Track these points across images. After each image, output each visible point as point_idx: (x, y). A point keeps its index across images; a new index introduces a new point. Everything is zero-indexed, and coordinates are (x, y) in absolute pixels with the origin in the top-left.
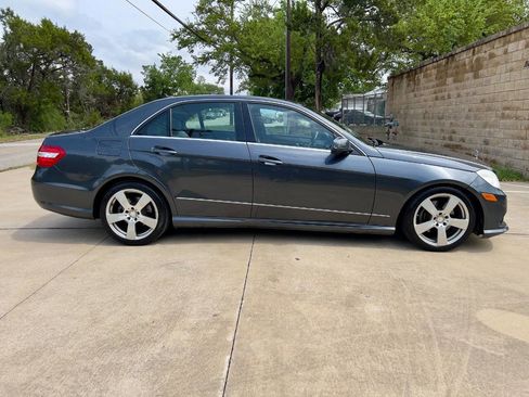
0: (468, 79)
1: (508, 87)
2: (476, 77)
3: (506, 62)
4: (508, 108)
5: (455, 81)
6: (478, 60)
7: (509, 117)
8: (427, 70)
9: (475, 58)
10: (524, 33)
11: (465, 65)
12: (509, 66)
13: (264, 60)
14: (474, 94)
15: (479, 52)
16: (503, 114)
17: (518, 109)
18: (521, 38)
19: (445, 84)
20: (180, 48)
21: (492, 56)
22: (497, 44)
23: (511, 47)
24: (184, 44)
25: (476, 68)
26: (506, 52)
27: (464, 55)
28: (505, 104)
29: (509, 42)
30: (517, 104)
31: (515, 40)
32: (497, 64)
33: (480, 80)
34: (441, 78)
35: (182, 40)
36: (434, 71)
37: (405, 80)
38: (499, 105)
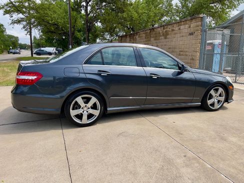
0: (162, 39)
1: (181, 43)
2: (165, 38)
3: (180, 33)
4: (182, 51)
5: (155, 40)
6: (166, 31)
7: (182, 55)
8: (140, 34)
9: (164, 30)
10: (188, 22)
11: (160, 33)
12: (181, 35)
13: (55, 24)
14: (165, 45)
15: (166, 28)
16: (180, 54)
17: (186, 52)
18: (187, 24)
19: (150, 41)
20: (4, 14)
21: (173, 30)
22: (175, 25)
23: (182, 27)
24: (6, 12)
25: (166, 35)
26: (180, 29)
27: (159, 29)
28: (180, 50)
29: (181, 25)
30: (186, 50)
31: (184, 24)
32: (176, 34)
33: (168, 40)
34: (148, 38)
35: (6, 10)
36: (144, 35)
37: (128, 38)
38: (178, 50)
